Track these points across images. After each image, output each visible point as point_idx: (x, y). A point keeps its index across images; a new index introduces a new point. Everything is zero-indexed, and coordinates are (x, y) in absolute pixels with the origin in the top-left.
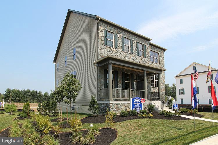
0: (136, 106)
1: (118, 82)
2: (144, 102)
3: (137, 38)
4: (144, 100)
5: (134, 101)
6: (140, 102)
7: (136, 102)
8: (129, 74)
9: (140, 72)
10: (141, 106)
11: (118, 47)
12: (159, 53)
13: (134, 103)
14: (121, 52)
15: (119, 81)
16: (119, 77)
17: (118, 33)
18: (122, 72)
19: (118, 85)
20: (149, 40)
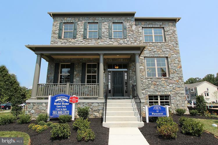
0: (59, 108)
1: (74, 76)
2: (77, 101)
3: (110, 19)
4: (77, 98)
5: (56, 101)
6: (67, 102)
7: (60, 102)
8: (96, 64)
9: (113, 59)
10: (69, 108)
11: (77, 36)
12: (163, 28)
13: (55, 104)
14: (82, 40)
15: (76, 75)
16: (77, 69)
17: (79, 21)
18: (81, 64)
19: (74, 80)
20: (132, 15)
